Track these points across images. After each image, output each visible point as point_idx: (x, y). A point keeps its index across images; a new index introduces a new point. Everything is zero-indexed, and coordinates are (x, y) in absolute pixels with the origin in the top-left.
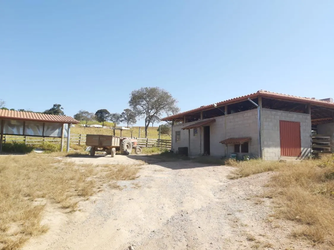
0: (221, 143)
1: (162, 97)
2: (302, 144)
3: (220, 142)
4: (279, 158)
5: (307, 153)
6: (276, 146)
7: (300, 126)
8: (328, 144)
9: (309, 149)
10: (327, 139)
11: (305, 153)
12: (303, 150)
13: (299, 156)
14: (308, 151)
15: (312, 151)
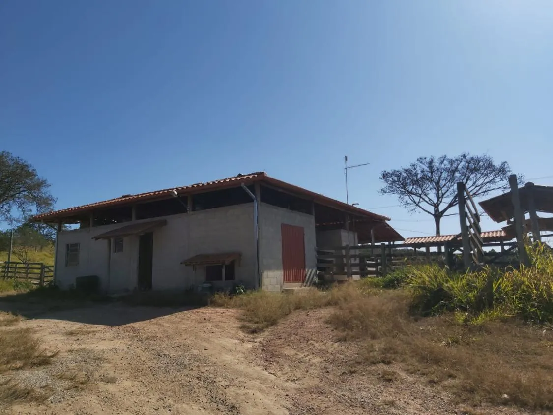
0: (184, 265)
1: (13, 173)
2: (307, 263)
3: (181, 263)
4: (281, 287)
5: (312, 276)
6: (277, 269)
7: (304, 234)
8: (332, 261)
9: (314, 271)
10: (332, 253)
11: (310, 275)
12: (308, 272)
13: (303, 282)
14: (313, 273)
15: (318, 272)
